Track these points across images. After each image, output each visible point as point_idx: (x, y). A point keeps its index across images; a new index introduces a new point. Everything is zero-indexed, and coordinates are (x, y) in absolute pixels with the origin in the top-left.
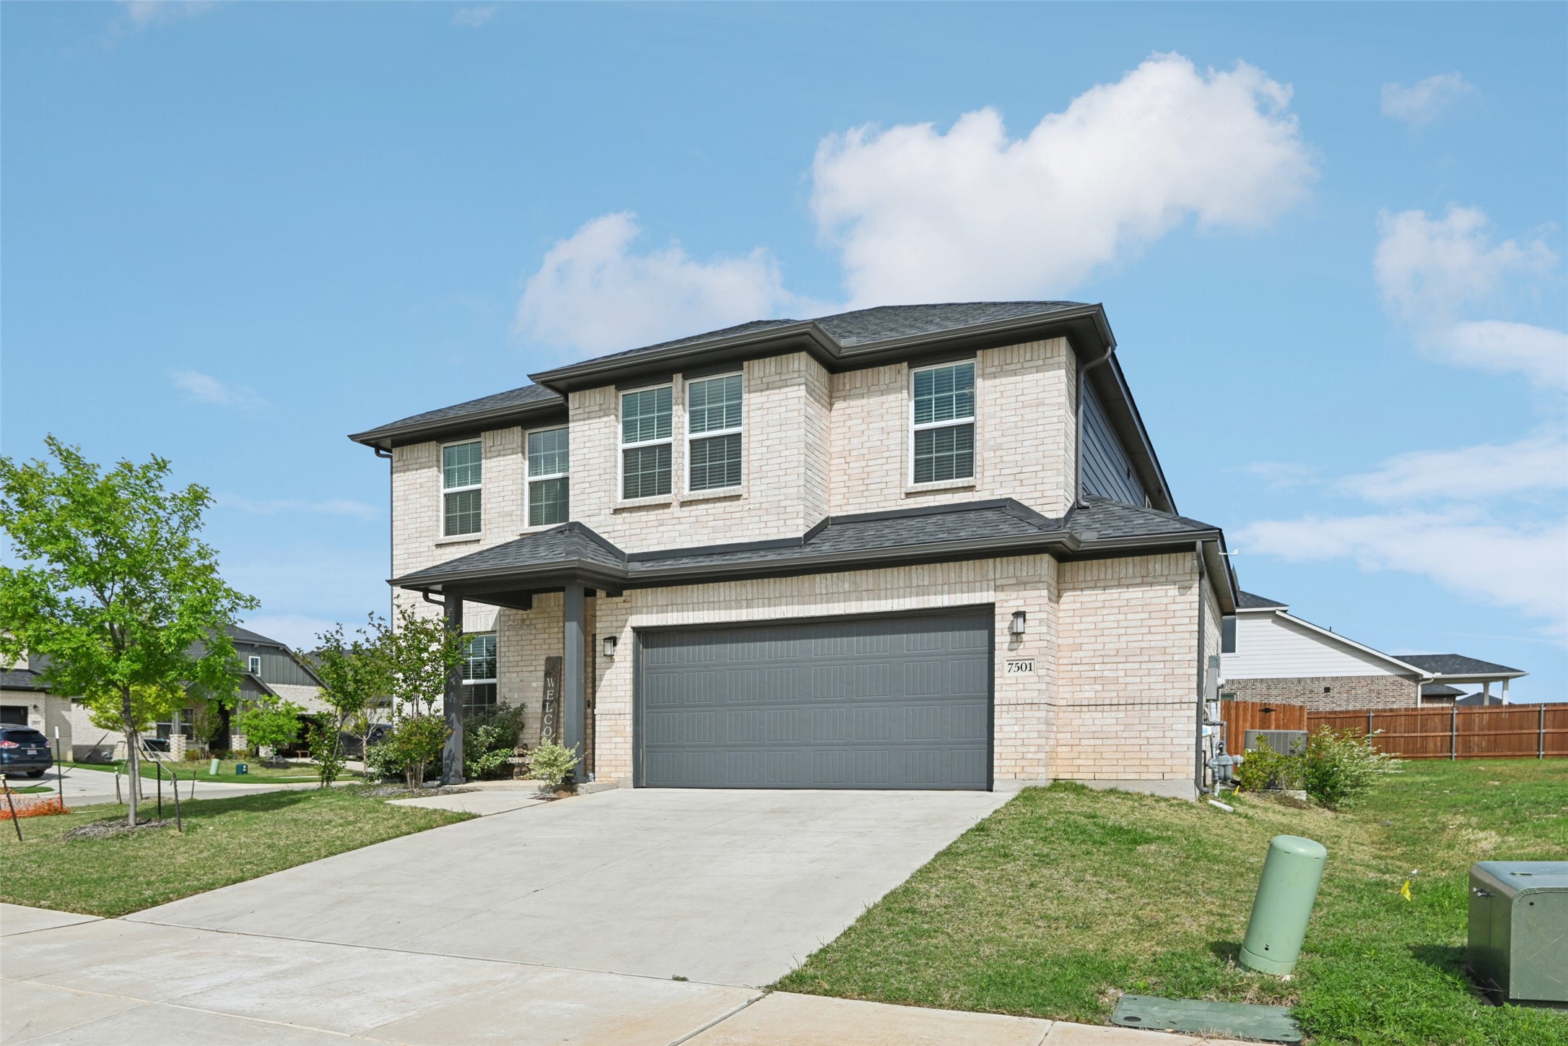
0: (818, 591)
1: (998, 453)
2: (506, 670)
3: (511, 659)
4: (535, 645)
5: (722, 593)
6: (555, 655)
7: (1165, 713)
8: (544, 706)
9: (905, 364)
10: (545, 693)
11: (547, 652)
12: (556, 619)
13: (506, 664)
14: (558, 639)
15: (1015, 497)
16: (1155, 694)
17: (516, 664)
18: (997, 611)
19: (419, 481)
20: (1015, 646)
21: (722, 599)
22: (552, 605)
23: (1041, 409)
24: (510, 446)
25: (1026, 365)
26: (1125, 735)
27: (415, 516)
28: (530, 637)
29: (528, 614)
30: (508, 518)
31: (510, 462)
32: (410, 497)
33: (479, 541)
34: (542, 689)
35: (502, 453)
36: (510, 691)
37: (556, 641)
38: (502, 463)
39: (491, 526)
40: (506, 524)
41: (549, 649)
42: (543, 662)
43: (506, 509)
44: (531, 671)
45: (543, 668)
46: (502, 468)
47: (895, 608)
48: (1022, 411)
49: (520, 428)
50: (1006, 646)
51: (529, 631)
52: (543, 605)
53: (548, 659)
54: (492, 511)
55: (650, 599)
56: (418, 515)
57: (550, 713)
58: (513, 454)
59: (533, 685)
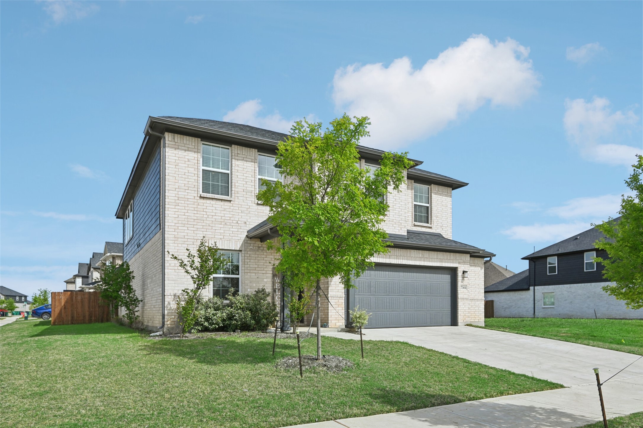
0: (412, 256)
1: (437, 218)
2: (249, 271)
3: (251, 266)
4: (266, 260)
7: (479, 303)
8: (275, 291)
9: (413, 181)
10: (274, 285)
13: (248, 268)
15: (441, 234)
16: (477, 297)
17: (254, 269)
18: (459, 270)
19: (187, 157)
20: (463, 281)
23: (447, 208)
24: (250, 157)
25: (443, 193)
26: (471, 309)
27: (184, 176)
28: (263, 256)
29: (262, 245)
30: (250, 194)
31: (250, 165)
32: (180, 165)
33: (230, 201)
35: (245, 159)
36: (250, 282)
38: (245, 164)
39: (238, 195)
40: (248, 196)
42: (271, 269)
43: (248, 189)
44: (263, 273)
46: (245, 167)
47: (434, 265)
48: (442, 207)
49: (256, 150)
50: (461, 281)
51: (262, 253)
54: (239, 187)
56: (186, 177)
57: (279, 295)
58: (252, 162)
59: (265, 280)
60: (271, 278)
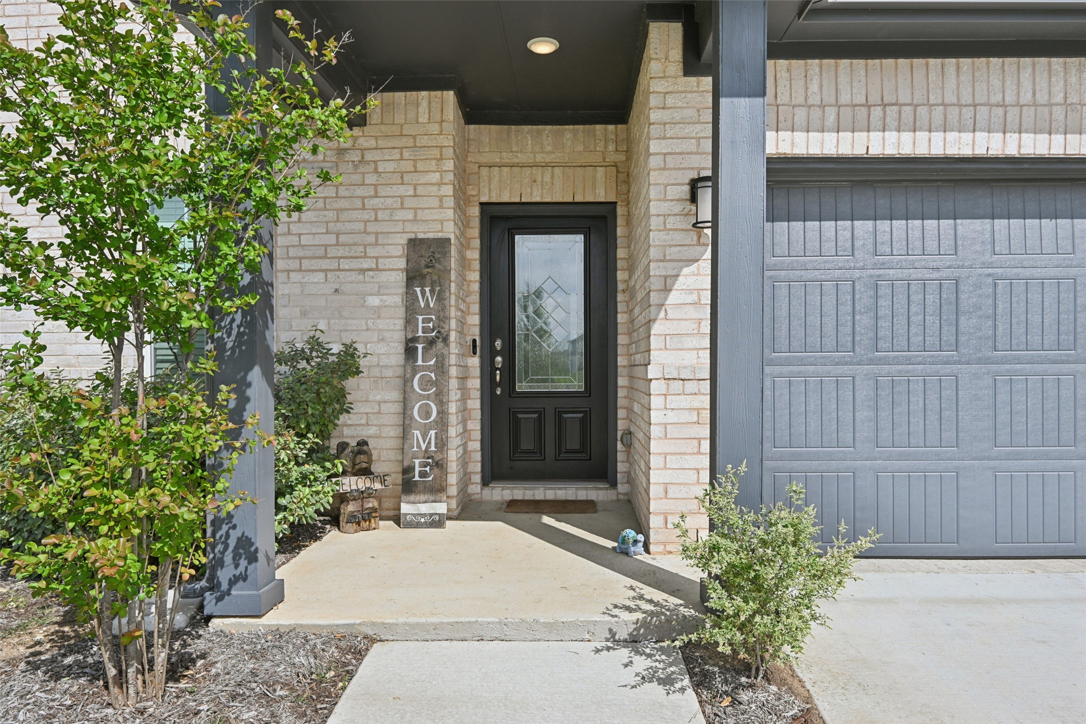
2: (295, 264)
3: (305, 240)
4: (376, 210)
5: (1026, 84)
6: (431, 236)
8: (410, 351)
10: (409, 322)
11: (409, 227)
12: (436, 152)
13: (292, 252)
14: (441, 198)
17: (321, 252)
21: (1026, 98)
22: (423, 119)
28: (360, 192)
29: (355, 140)
34: (401, 312)
36: (304, 314)
37: (435, 203)
41: (415, 220)
42: (399, 251)
44: (363, 271)
45: (402, 264)
51: (356, 178)
52: (399, 118)
53: (414, 244)
55: (814, 87)
57: (428, 368)
59: (373, 301)
60: (402, 290)
